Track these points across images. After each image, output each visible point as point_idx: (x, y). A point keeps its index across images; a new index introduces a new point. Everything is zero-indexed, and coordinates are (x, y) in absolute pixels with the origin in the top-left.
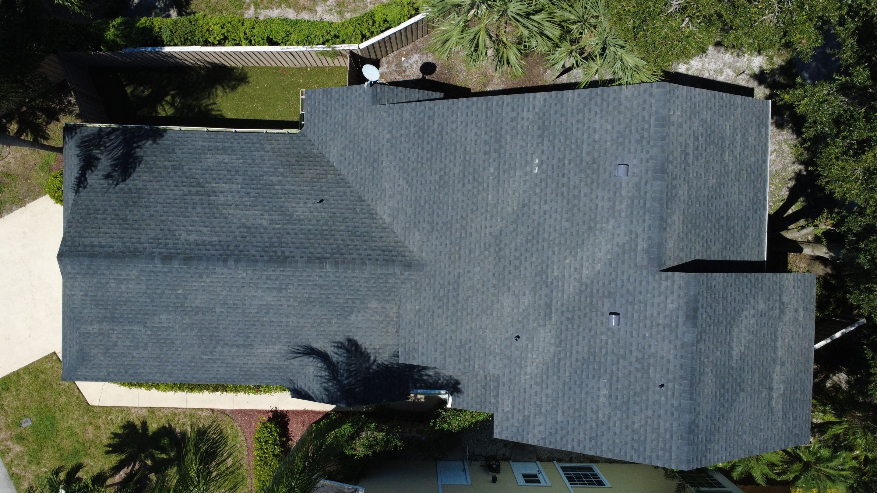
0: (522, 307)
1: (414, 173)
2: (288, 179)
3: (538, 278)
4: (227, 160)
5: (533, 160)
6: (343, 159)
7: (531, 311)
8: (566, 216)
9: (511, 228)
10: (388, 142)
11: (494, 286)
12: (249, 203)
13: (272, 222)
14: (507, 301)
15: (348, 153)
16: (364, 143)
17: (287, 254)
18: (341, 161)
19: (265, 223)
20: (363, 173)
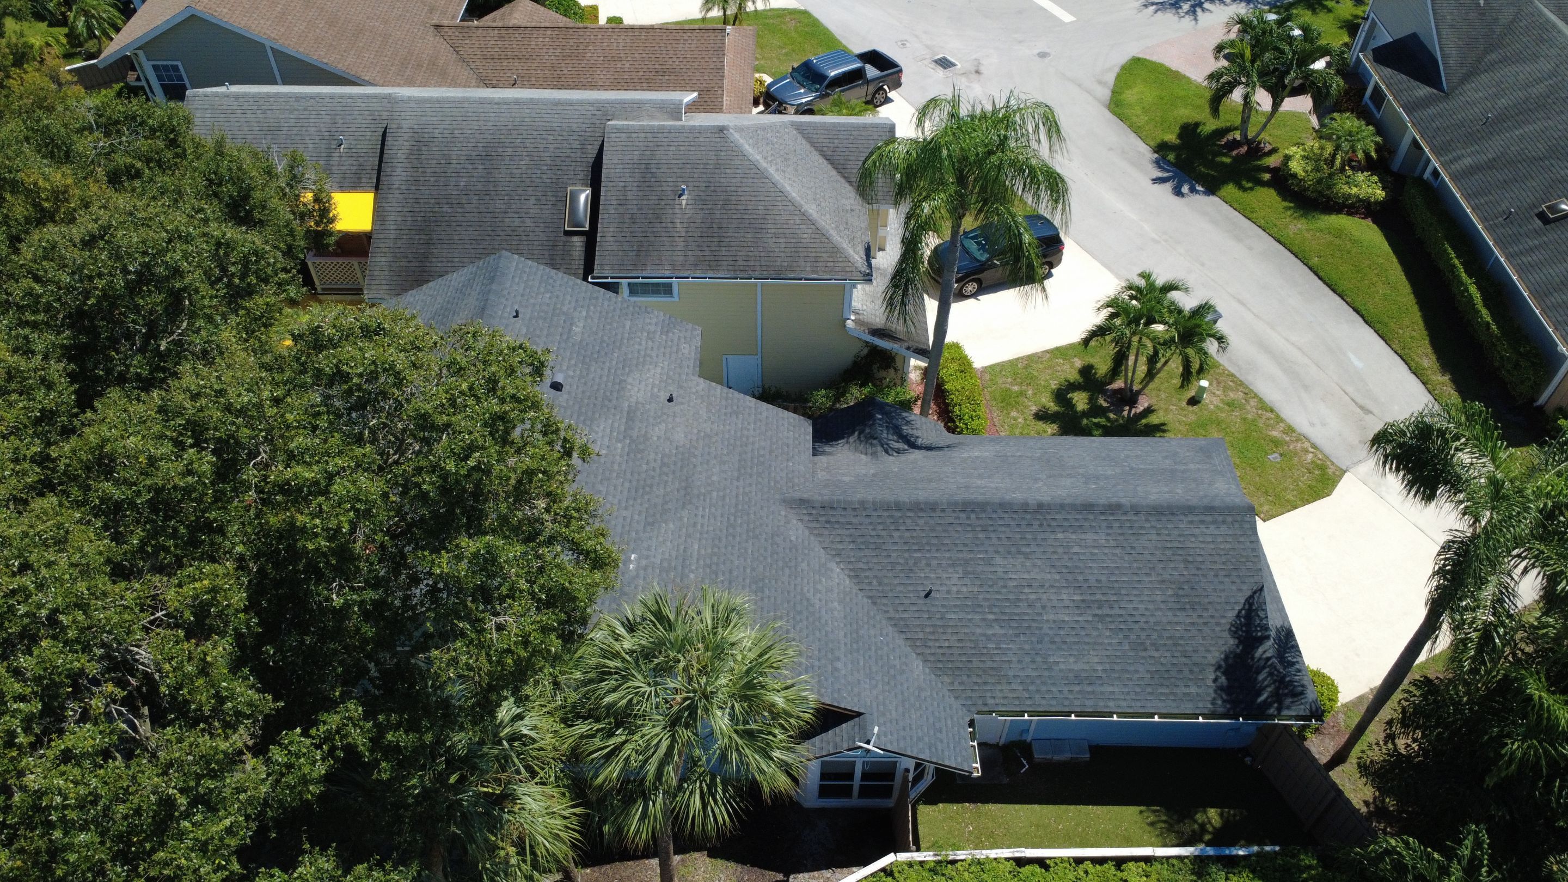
0: (663, 426)
1: (799, 608)
2: (978, 631)
3: (641, 447)
4: (1072, 660)
5: (637, 569)
6: (904, 659)
7: (651, 420)
9: (670, 506)
10: (839, 658)
11: (695, 456)
12: (1026, 590)
13: (989, 561)
14: (680, 437)
15: (897, 662)
16: (874, 669)
17: (963, 515)
18: (906, 656)
19: (998, 560)
20: (872, 632)
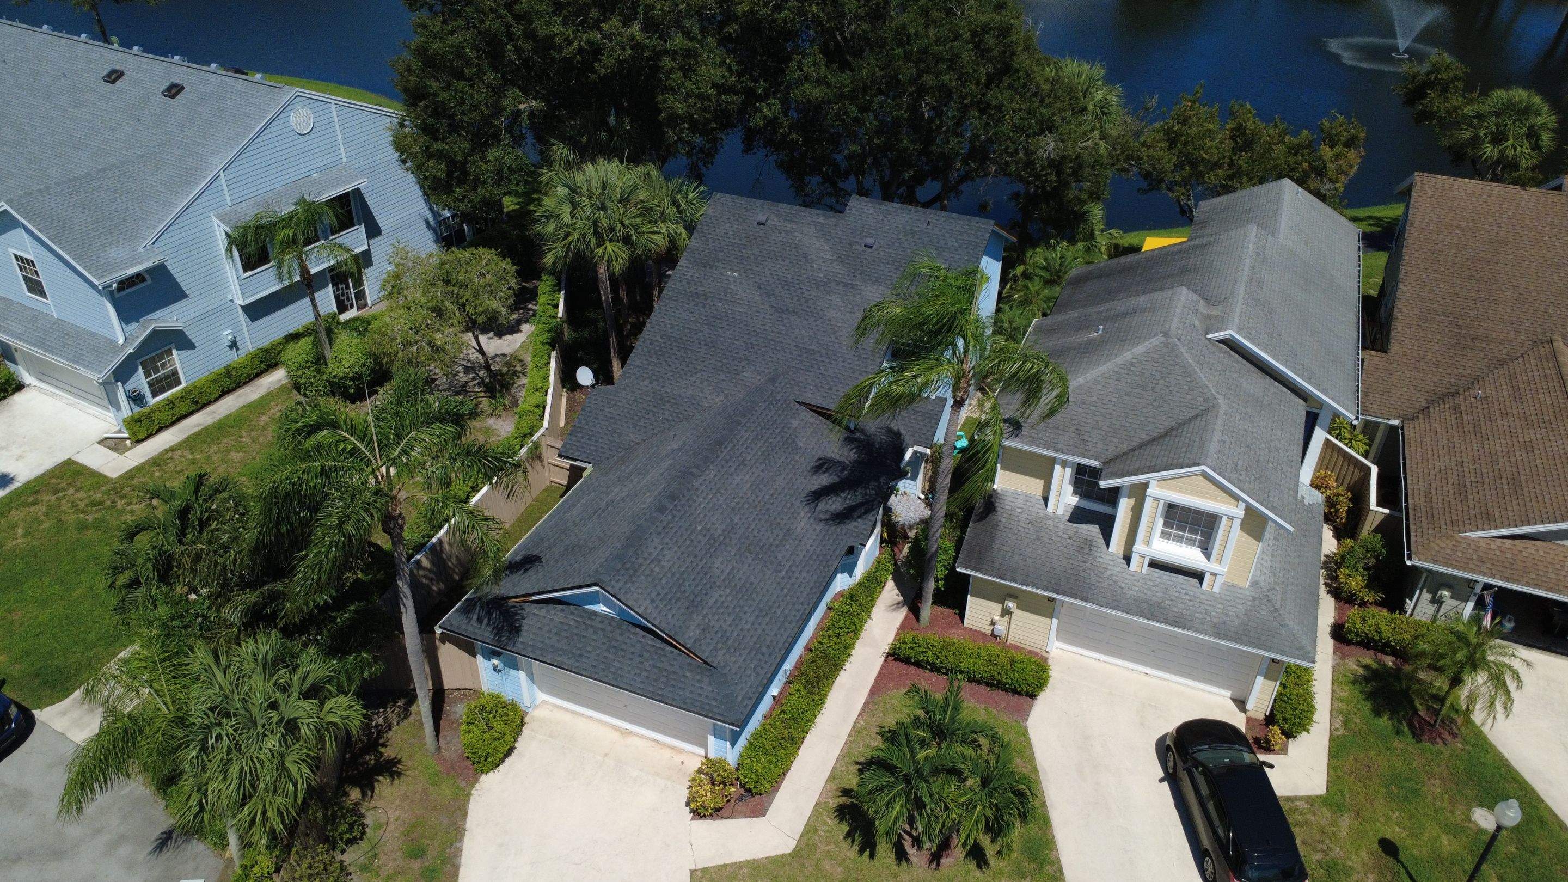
1: (691, 366)
3: (821, 288)
5: (727, 275)
7: (846, 297)
9: (773, 299)
11: (816, 321)
15: (641, 423)
16: (640, 406)
18: (645, 432)
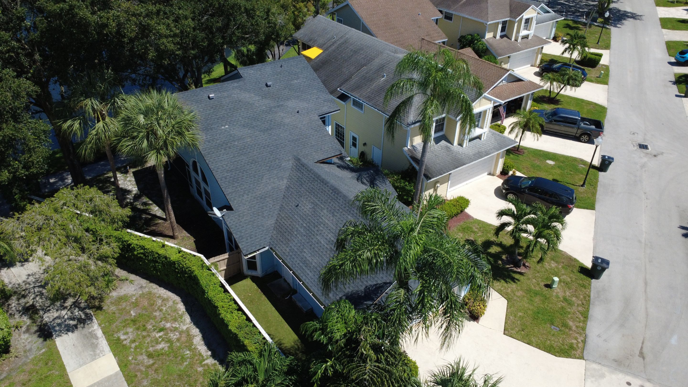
0: (285, 115)
1: (256, 176)
2: (297, 226)
3: (270, 113)
4: (309, 255)
5: (223, 129)
6: (270, 216)
7: (284, 111)
8: (240, 111)
9: (256, 128)
10: (248, 195)
11: (284, 127)
12: (322, 225)
13: (322, 209)
14: (287, 121)
15: (266, 214)
16: (255, 208)
17: (331, 191)
18: (272, 216)
19: (325, 211)
20: (270, 202)
